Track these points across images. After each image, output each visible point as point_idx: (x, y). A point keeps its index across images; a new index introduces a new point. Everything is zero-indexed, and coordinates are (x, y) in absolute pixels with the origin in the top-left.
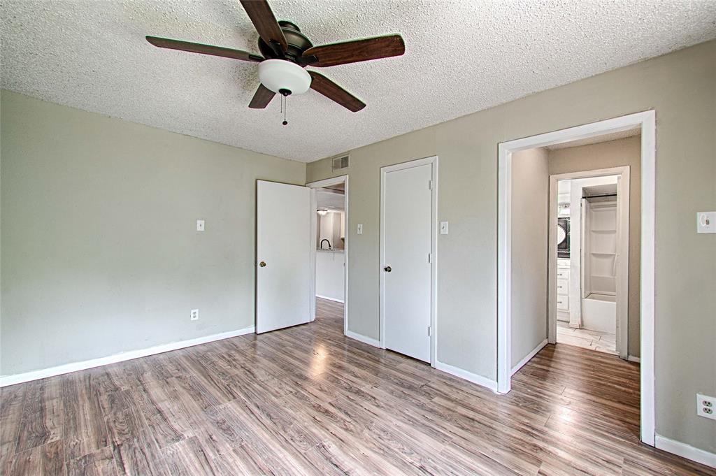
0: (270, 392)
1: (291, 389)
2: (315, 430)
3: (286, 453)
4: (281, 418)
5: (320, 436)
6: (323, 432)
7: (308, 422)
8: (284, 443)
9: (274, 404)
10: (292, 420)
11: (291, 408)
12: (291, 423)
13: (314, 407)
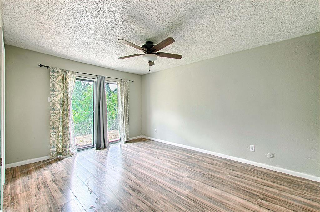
0: (169, 202)
1: (156, 205)
2: (139, 182)
3: (148, 175)
4: (155, 186)
5: (137, 180)
6: (136, 181)
7: (143, 185)
8: (150, 177)
9: (162, 194)
10: (150, 185)
11: (152, 192)
12: (150, 184)
13: (140, 193)
